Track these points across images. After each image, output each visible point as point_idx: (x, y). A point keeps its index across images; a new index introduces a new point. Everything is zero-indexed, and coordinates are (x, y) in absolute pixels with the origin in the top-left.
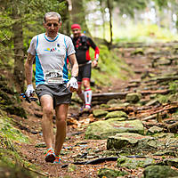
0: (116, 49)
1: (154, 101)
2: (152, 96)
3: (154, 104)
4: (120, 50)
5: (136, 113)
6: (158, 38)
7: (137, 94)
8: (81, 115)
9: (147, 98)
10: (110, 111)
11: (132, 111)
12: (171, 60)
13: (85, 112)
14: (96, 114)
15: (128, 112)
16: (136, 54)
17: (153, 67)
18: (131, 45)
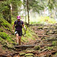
0: (31, 27)
1: (45, 49)
2: (45, 47)
3: (46, 51)
4: (33, 27)
5: (38, 54)
6: (49, 22)
7: (38, 46)
8: (14, 55)
9: (43, 48)
10: (27, 53)
11: (36, 53)
12: (54, 32)
13: (16, 53)
14: (20, 55)
15: (34, 54)
16: (39, 29)
17: (46, 35)
18: (37, 25)
